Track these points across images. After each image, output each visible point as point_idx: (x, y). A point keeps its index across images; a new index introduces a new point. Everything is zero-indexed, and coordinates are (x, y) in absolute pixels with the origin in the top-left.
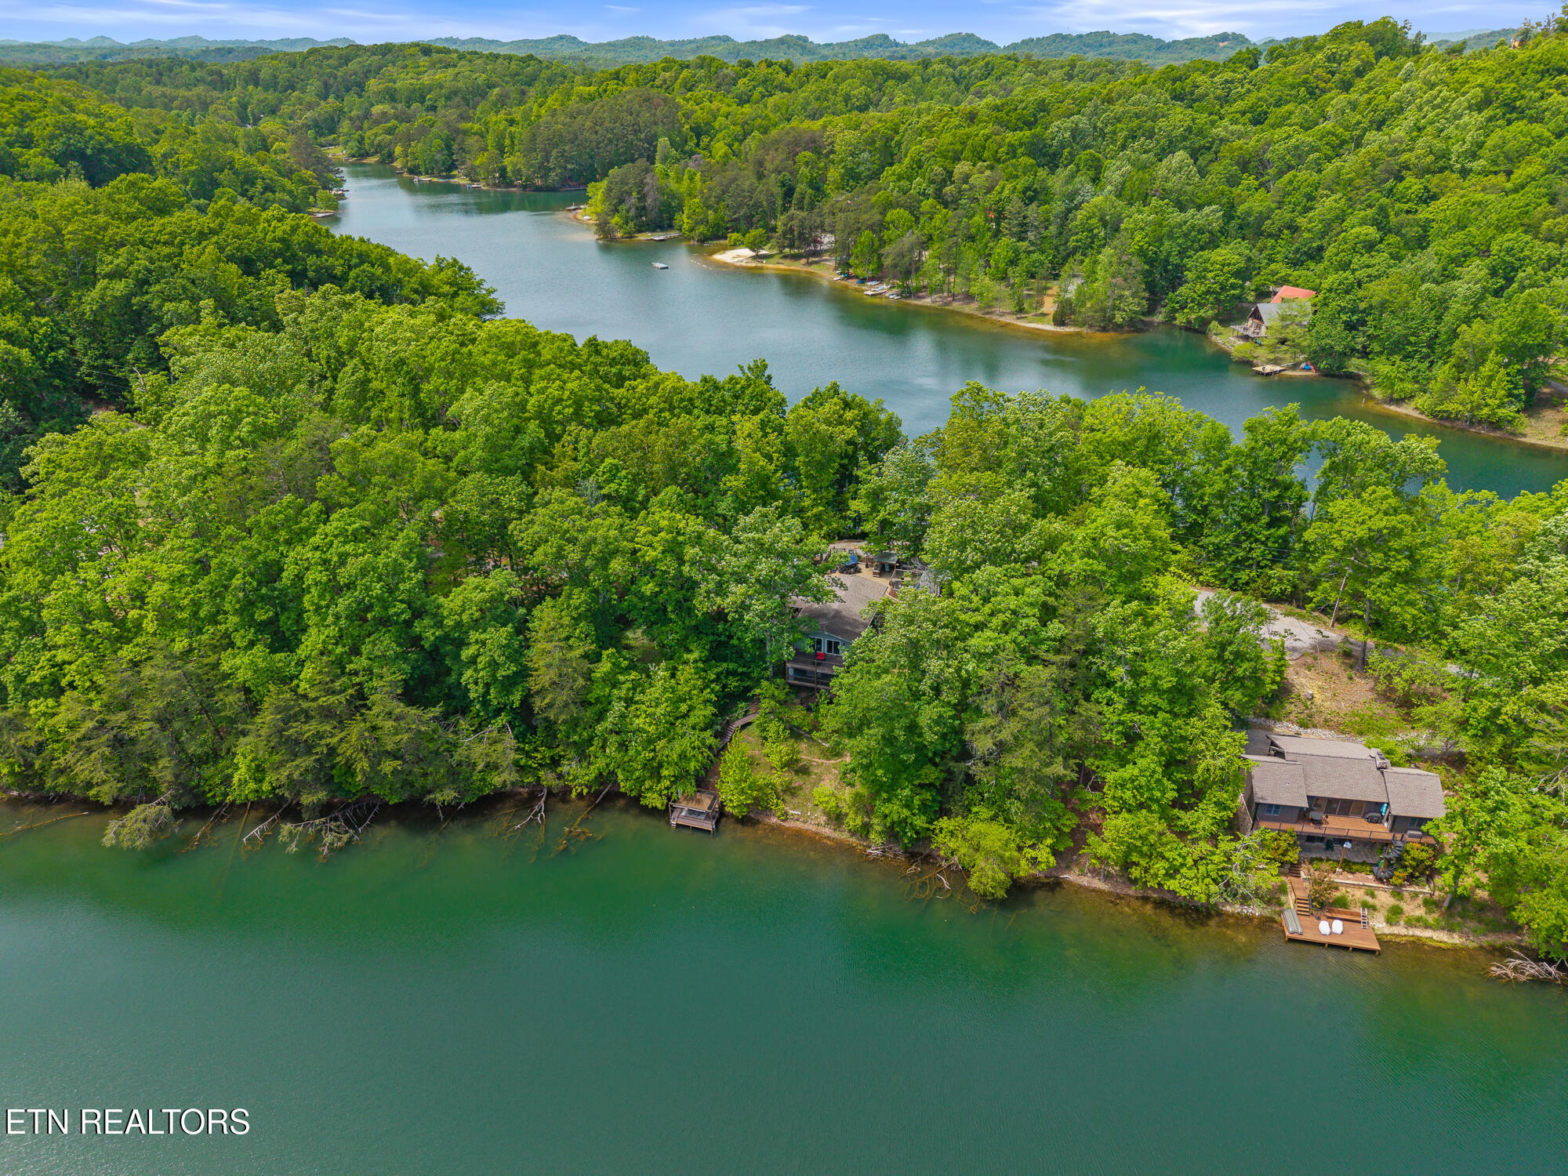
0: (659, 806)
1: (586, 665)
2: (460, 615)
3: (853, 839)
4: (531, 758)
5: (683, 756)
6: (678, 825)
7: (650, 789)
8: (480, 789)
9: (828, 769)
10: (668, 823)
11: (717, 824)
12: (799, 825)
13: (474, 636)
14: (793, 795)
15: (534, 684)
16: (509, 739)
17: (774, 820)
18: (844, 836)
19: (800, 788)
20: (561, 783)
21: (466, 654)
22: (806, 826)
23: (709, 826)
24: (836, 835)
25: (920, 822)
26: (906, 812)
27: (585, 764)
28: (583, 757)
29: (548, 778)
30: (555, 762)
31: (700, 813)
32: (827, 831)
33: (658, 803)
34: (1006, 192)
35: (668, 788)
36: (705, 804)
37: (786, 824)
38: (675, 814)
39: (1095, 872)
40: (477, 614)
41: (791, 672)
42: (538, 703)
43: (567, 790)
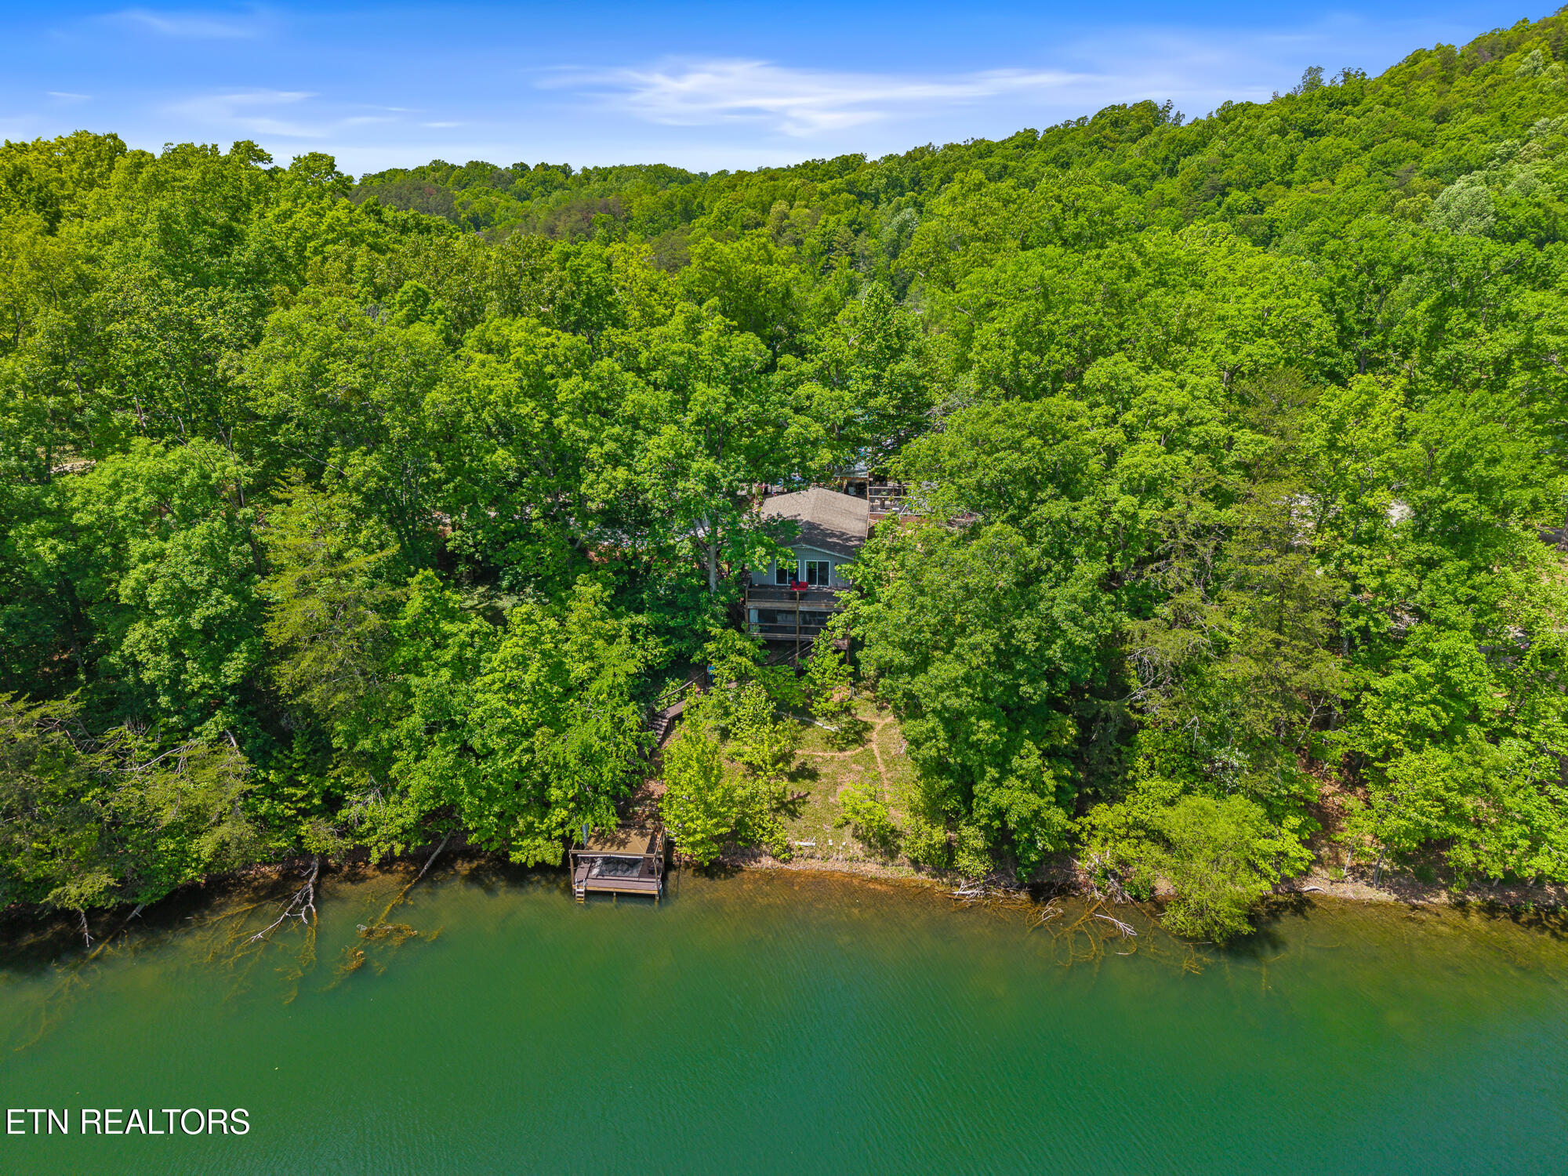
0: (550, 859)
1: (384, 591)
2: (110, 502)
3: (922, 876)
4: (283, 799)
5: (588, 758)
6: (589, 894)
7: (530, 829)
8: (175, 871)
9: (844, 764)
10: (569, 890)
11: (664, 879)
12: (815, 865)
13: (137, 547)
14: (793, 814)
15: (276, 634)
16: (233, 758)
17: (767, 862)
18: (901, 872)
19: (803, 799)
20: (347, 843)
21: (125, 588)
22: (829, 866)
23: (651, 886)
24: (891, 872)
25: (1058, 817)
26: (1035, 801)
27: (394, 798)
28: (386, 787)
29: (318, 836)
30: (333, 803)
31: (632, 863)
32: (872, 868)
33: (549, 853)
34: (830, 226)
35: (562, 825)
36: (637, 846)
37: (792, 867)
38: (581, 873)
39: (1358, 872)
40: (147, 501)
41: (754, 616)
42: (285, 674)
43: (361, 853)
